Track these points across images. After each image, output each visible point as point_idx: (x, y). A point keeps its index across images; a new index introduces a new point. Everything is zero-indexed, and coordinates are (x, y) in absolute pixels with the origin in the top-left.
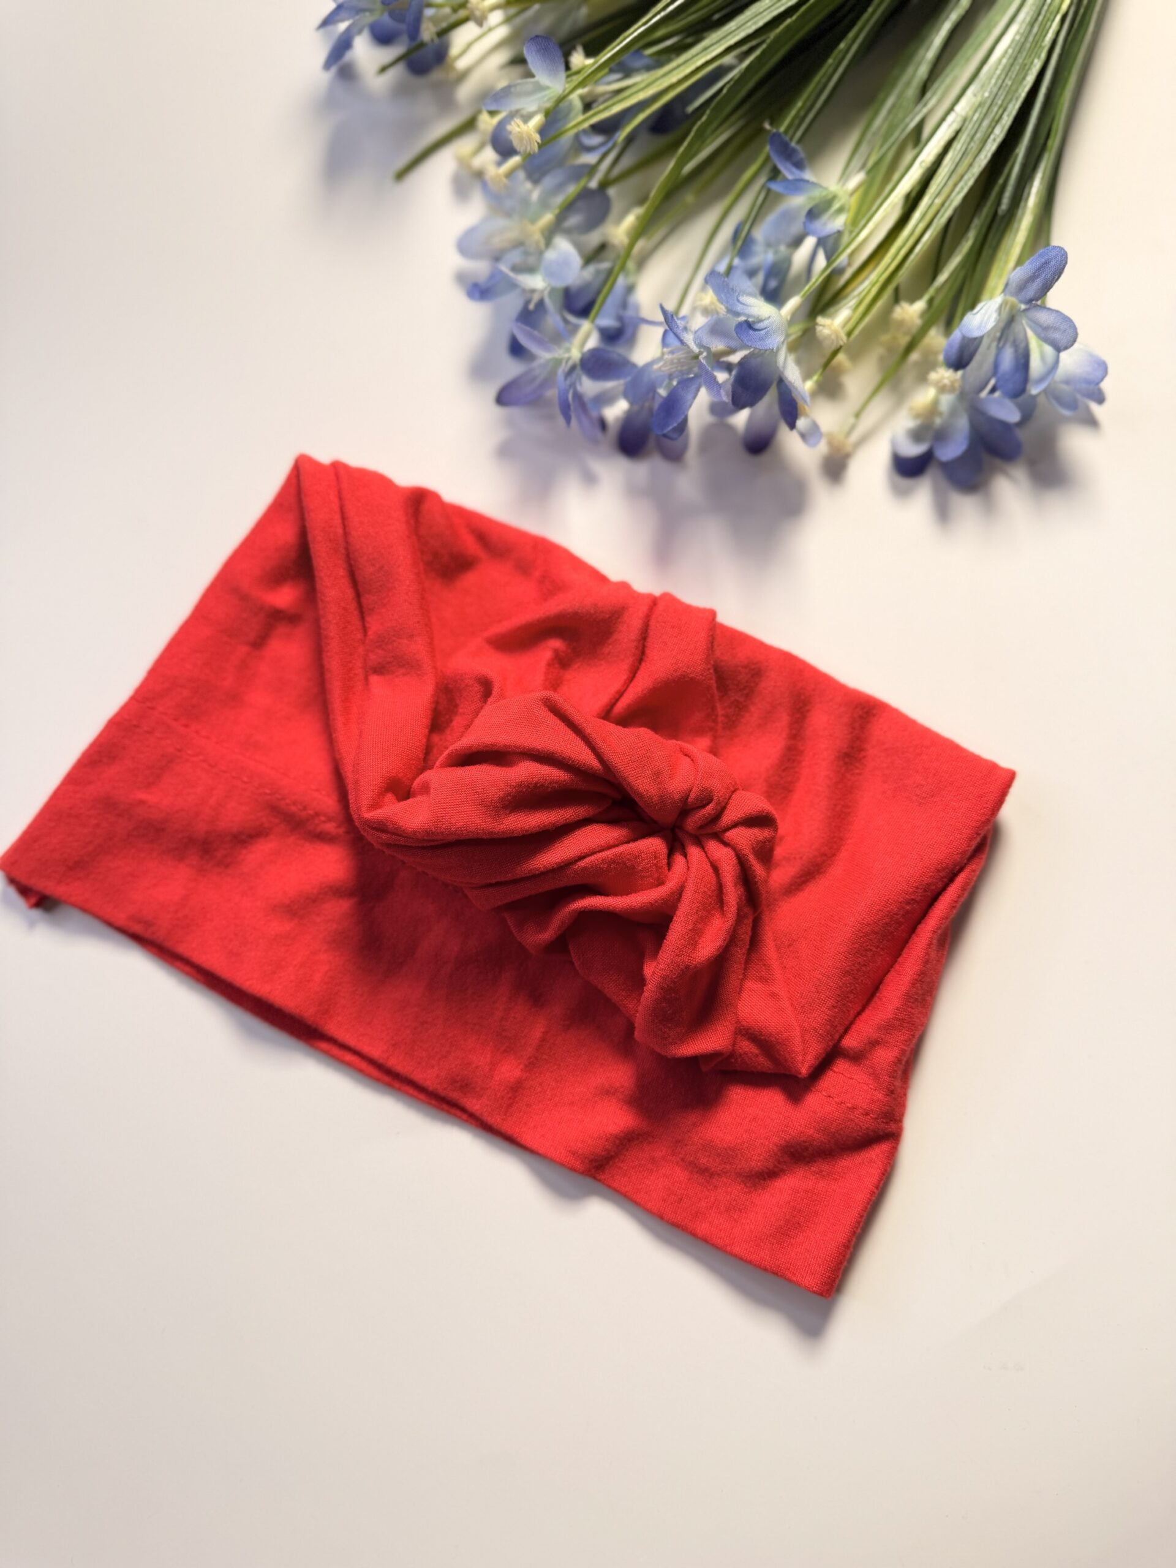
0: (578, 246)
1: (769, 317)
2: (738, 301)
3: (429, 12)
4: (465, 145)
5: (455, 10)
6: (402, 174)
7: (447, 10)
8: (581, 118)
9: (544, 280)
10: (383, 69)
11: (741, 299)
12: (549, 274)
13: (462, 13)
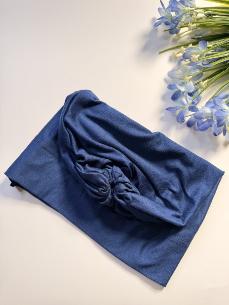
0: (193, 83)
1: (227, 109)
2: (221, 104)
3: (180, 23)
4: (175, 51)
5: (185, 24)
6: (160, 53)
7: (184, 24)
8: (205, 57)
9: (185, 89)
10: (165, 31)
11: (222, 104)
12: (187, 88)
13: (186, 25)
